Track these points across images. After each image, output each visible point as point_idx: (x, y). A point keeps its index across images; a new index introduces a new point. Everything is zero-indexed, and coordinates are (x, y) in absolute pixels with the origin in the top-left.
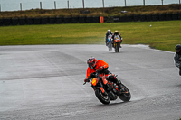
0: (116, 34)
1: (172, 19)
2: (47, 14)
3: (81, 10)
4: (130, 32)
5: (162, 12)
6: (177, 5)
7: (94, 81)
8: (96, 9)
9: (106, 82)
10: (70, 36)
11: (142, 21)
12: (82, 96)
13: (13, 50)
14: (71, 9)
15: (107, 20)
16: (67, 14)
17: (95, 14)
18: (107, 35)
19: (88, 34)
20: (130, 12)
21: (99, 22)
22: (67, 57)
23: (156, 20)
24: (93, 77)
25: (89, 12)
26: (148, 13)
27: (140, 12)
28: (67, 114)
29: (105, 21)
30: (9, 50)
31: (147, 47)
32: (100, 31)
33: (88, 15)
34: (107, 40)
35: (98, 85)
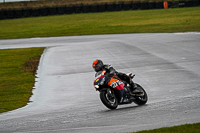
13: (69, 41)
15: (171, 5)
29: (169, 7)
30: (64, 41)
33: (151, 1)
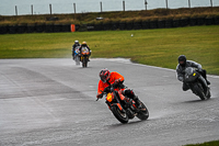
0: (84, 45)
1: (158, 27)
2: (7, 22)
3: (48, 17)
4: (106, 43)
5: (146, 18)
6: (163, 9)
7: (110, 97)
8: (66, 15)
9: (123, 97)
10: (34, 48)
11: (121, 29)
12: (49, 121)
14: (36, 16)
15: (79, 28)
16: (30, 22)
17: (64, 21)
18: (75, 46)
19: (56, 46)
20: (107, 19)
21: (70, 31)
22: (31, 74)
23: (139, 29)
24: (107, 91)
25: (57, 19)
26: (128, 19)
27: (118, 19)
28: (31, 143)
29: (77, 30)
31: (128, 61)
32: (66, 42)
33: (57, 23)
34: (74, 53)
35: (114, 101)
